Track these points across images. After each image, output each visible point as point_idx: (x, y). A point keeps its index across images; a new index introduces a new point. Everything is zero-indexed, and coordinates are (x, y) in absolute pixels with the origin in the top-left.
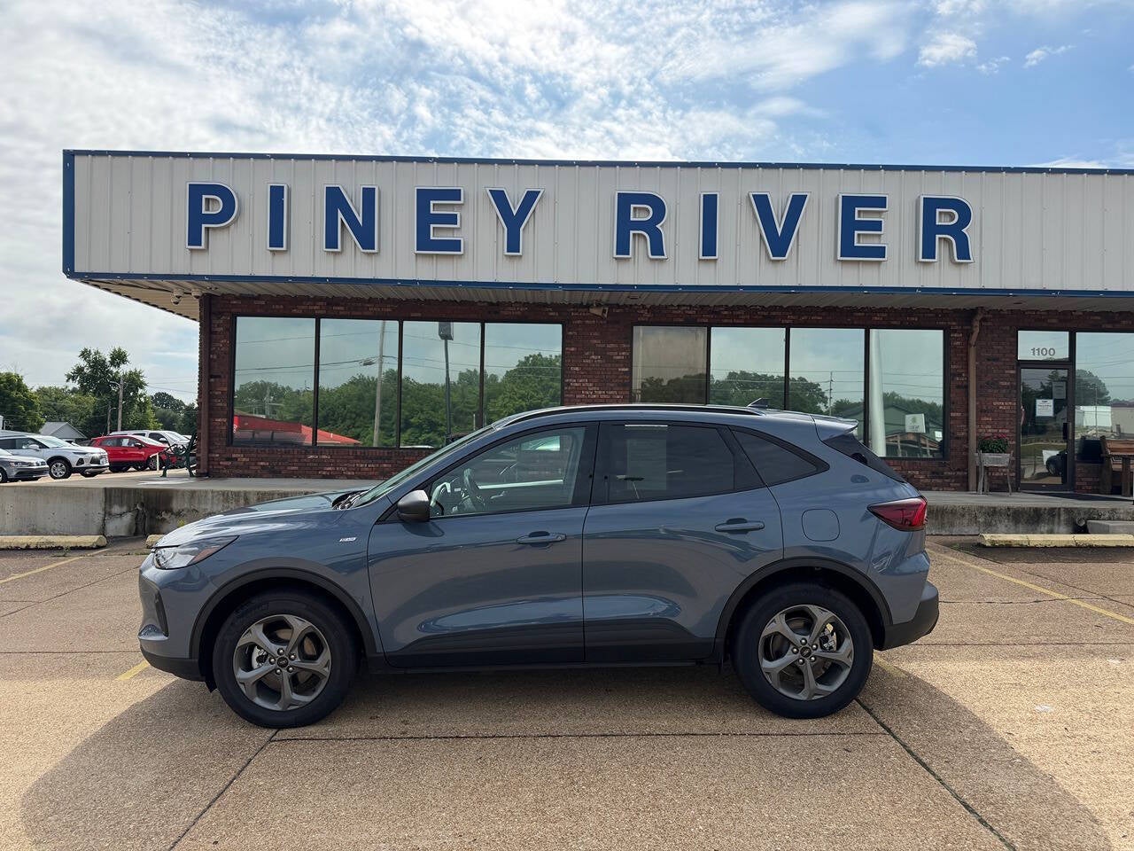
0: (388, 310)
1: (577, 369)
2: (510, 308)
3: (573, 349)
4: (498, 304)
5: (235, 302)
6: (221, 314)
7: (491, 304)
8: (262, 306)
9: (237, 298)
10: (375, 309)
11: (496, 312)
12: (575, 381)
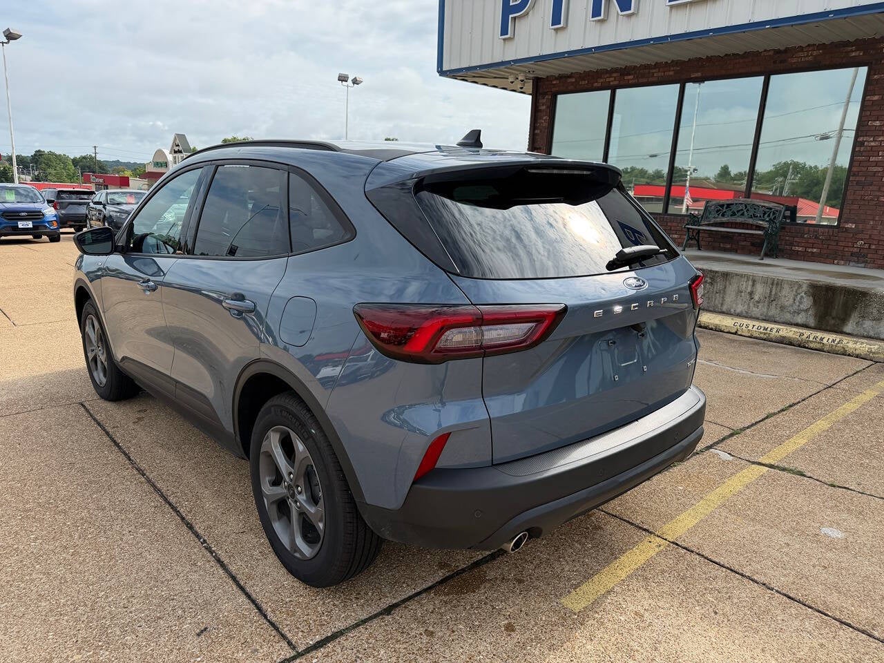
0: (671, 73)
1: (878, 123)
2: (801, 54)
3: (876, 98)
4: (787, 50)
5: (555, 82)
6: (546, 94)
7: (778, 52)
8: (572, 83)
9: (556, 79)
10: (660, 74)
11: (781, 62)
12: (872, 139)
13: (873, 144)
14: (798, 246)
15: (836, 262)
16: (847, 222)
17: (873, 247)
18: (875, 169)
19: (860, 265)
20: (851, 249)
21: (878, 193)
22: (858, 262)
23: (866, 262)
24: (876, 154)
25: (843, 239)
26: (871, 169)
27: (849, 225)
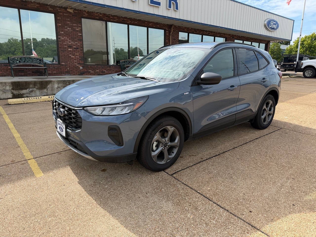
1: (62, 33)
2: (32, 4)
3: (60, 25)
11: (25, 5)
12: (62, 37)
13: (63, 39)
14: (49, 71)
15: (62, 75)
16: (62, 62)
17: (71, 69)
18: (66, 46)
19: (69, 75)
20: (65, 71)
21: (68, 54)
22: (68, 74)
23: (70, 74)
24: (64, 42)
25: (62, 68)
26: (64, 46)
27: (63, 63)
